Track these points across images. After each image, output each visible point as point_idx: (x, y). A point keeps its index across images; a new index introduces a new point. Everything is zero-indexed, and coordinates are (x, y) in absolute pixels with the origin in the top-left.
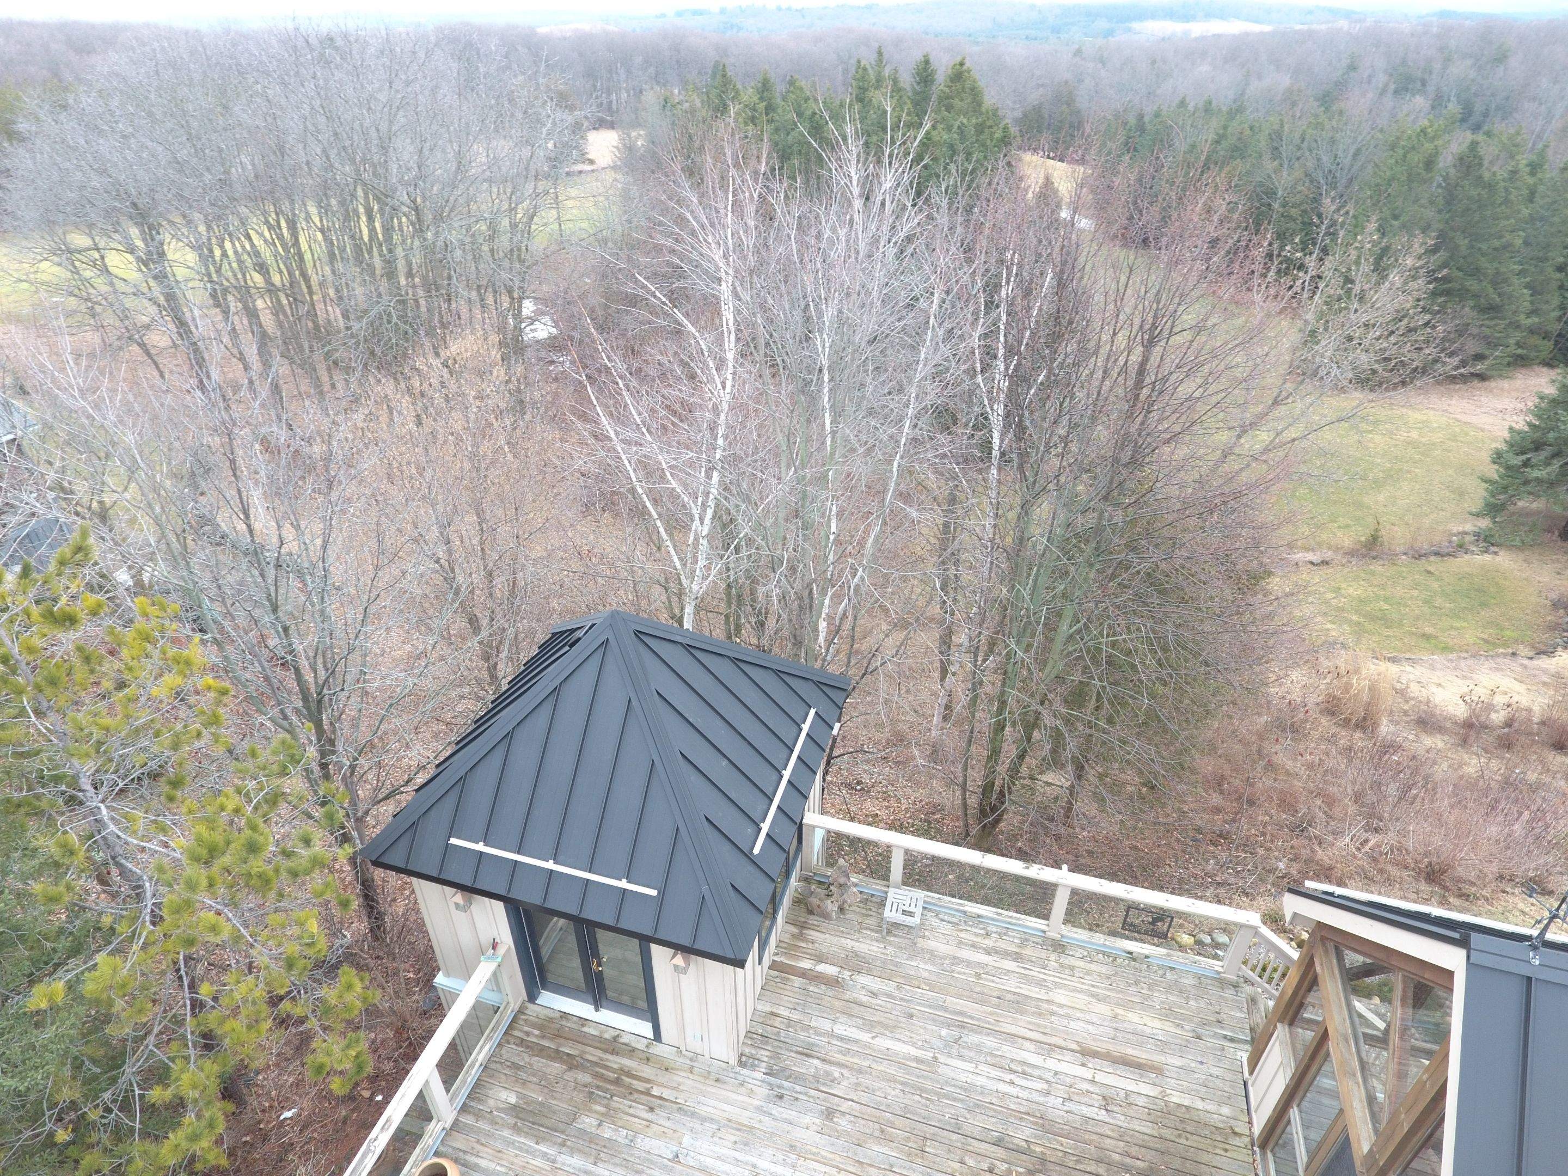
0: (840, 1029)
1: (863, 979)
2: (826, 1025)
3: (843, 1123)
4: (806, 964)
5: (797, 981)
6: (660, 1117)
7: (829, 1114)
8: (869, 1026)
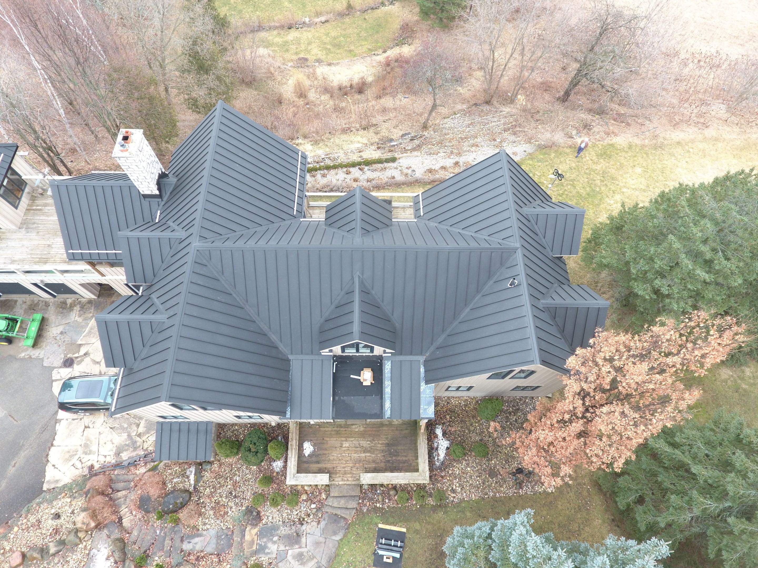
0: (41, 218)
1: (47, 208)
2: (38, 218)
3: (40, 233)
4: (34, 208)
5: (32, 211)
6: (3, 241)
7: (38, 232)
8: (48, 216)
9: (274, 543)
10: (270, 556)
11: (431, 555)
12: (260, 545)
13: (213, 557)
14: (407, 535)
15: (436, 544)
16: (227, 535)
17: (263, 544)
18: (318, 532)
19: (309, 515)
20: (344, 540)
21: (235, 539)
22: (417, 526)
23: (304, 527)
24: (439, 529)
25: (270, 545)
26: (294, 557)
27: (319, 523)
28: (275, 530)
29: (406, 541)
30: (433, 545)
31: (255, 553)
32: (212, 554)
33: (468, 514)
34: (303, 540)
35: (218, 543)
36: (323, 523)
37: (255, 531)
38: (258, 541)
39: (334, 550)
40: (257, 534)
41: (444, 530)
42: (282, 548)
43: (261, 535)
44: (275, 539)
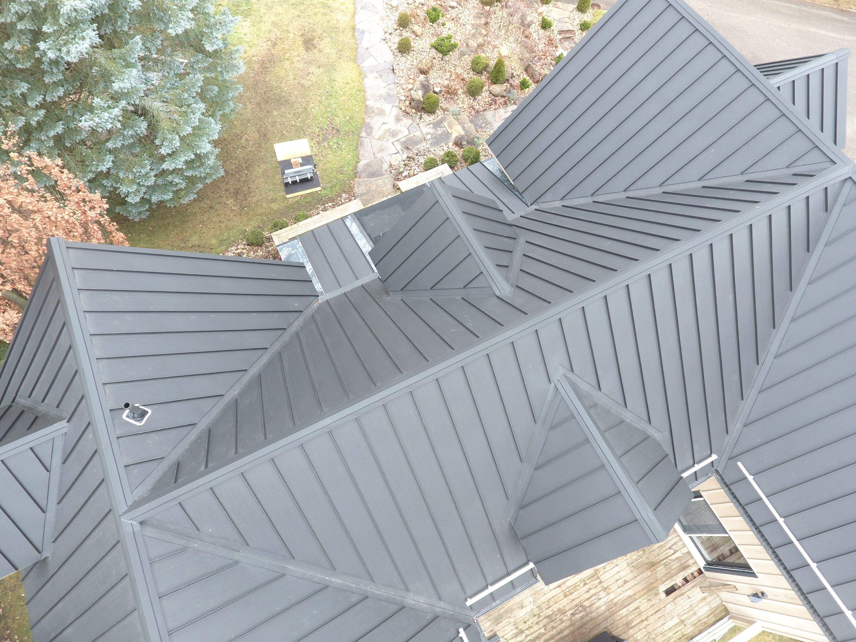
9: (427, 134)
10: (425, 123)
11: (249, 188)
12: (441, 127)
13: (482, 109)
14: (283, 193)
15: (246, 199)
16: (480, 128)
17: (438, 129)
18: (388, 159)
19: (405, 165)
20: (354, 162)
21: (470, 124)
22: (275, 206)
23: (405, 156)
24: (247, 213)
25: (432, 131)
26: (400, 131)
27: (391, 166)
28: (434, 142)
29: (283, 188)
30: (250, 197)
31: (441, 121)
32: (484, 110)
33: (214, 241)
34: (399, 147)
35: (485, 119)
36: (386, 166)
37: (454, 135)
38: (445, 129)
39: (361, 152)
40: (451, 134)
41: (240, 215)
42: (418, 133)
43: (447, 135)
44: (429, 137)
